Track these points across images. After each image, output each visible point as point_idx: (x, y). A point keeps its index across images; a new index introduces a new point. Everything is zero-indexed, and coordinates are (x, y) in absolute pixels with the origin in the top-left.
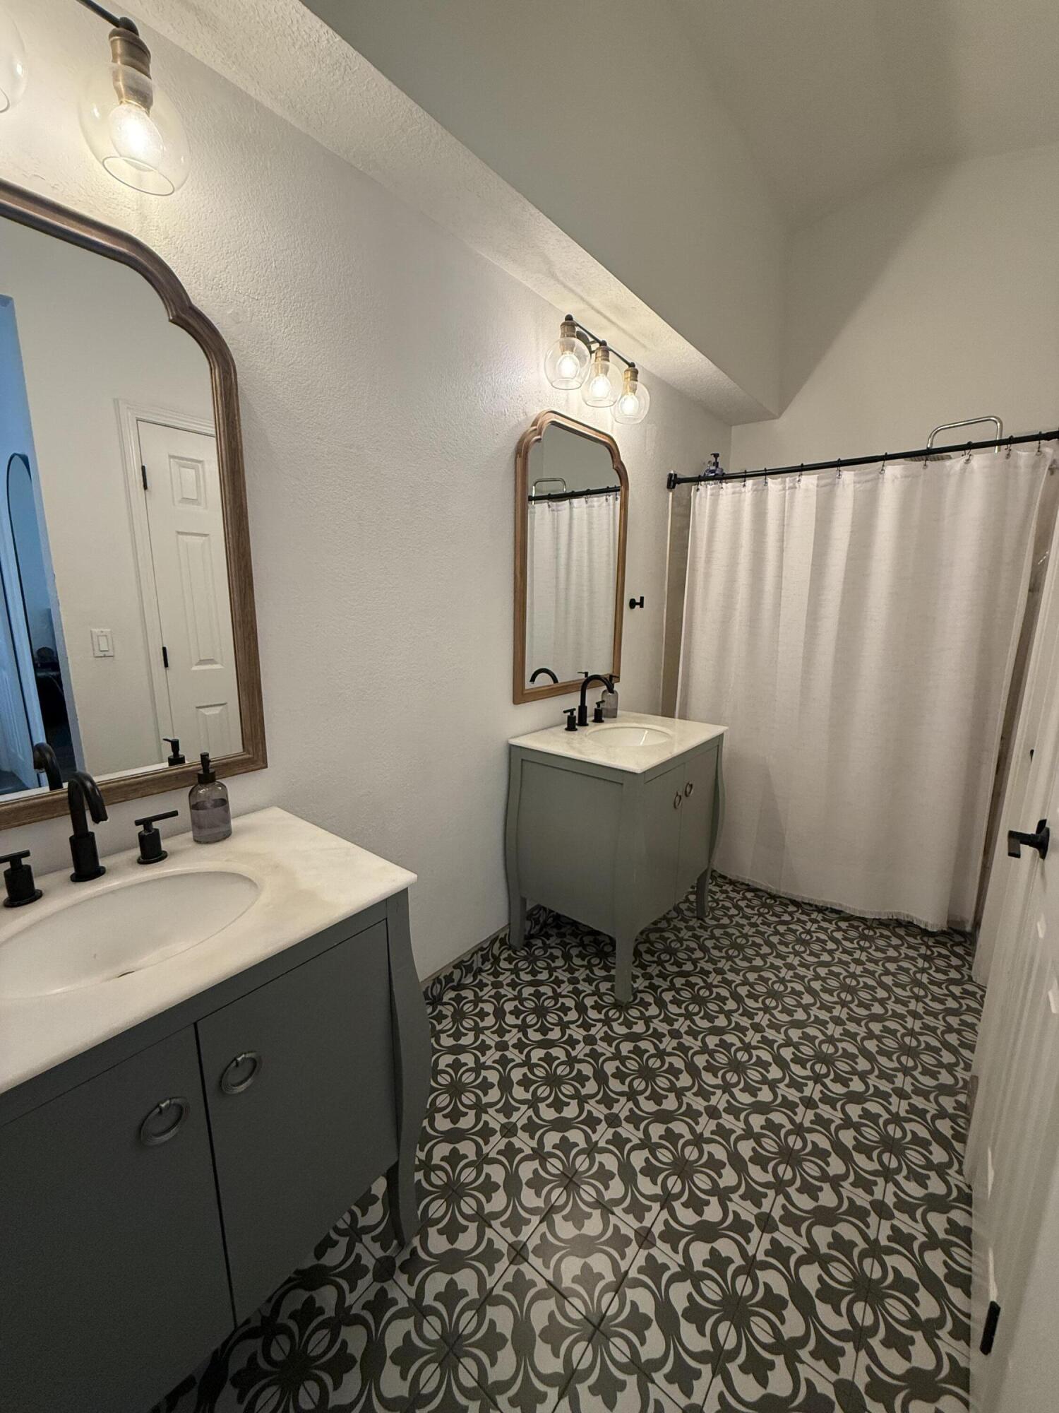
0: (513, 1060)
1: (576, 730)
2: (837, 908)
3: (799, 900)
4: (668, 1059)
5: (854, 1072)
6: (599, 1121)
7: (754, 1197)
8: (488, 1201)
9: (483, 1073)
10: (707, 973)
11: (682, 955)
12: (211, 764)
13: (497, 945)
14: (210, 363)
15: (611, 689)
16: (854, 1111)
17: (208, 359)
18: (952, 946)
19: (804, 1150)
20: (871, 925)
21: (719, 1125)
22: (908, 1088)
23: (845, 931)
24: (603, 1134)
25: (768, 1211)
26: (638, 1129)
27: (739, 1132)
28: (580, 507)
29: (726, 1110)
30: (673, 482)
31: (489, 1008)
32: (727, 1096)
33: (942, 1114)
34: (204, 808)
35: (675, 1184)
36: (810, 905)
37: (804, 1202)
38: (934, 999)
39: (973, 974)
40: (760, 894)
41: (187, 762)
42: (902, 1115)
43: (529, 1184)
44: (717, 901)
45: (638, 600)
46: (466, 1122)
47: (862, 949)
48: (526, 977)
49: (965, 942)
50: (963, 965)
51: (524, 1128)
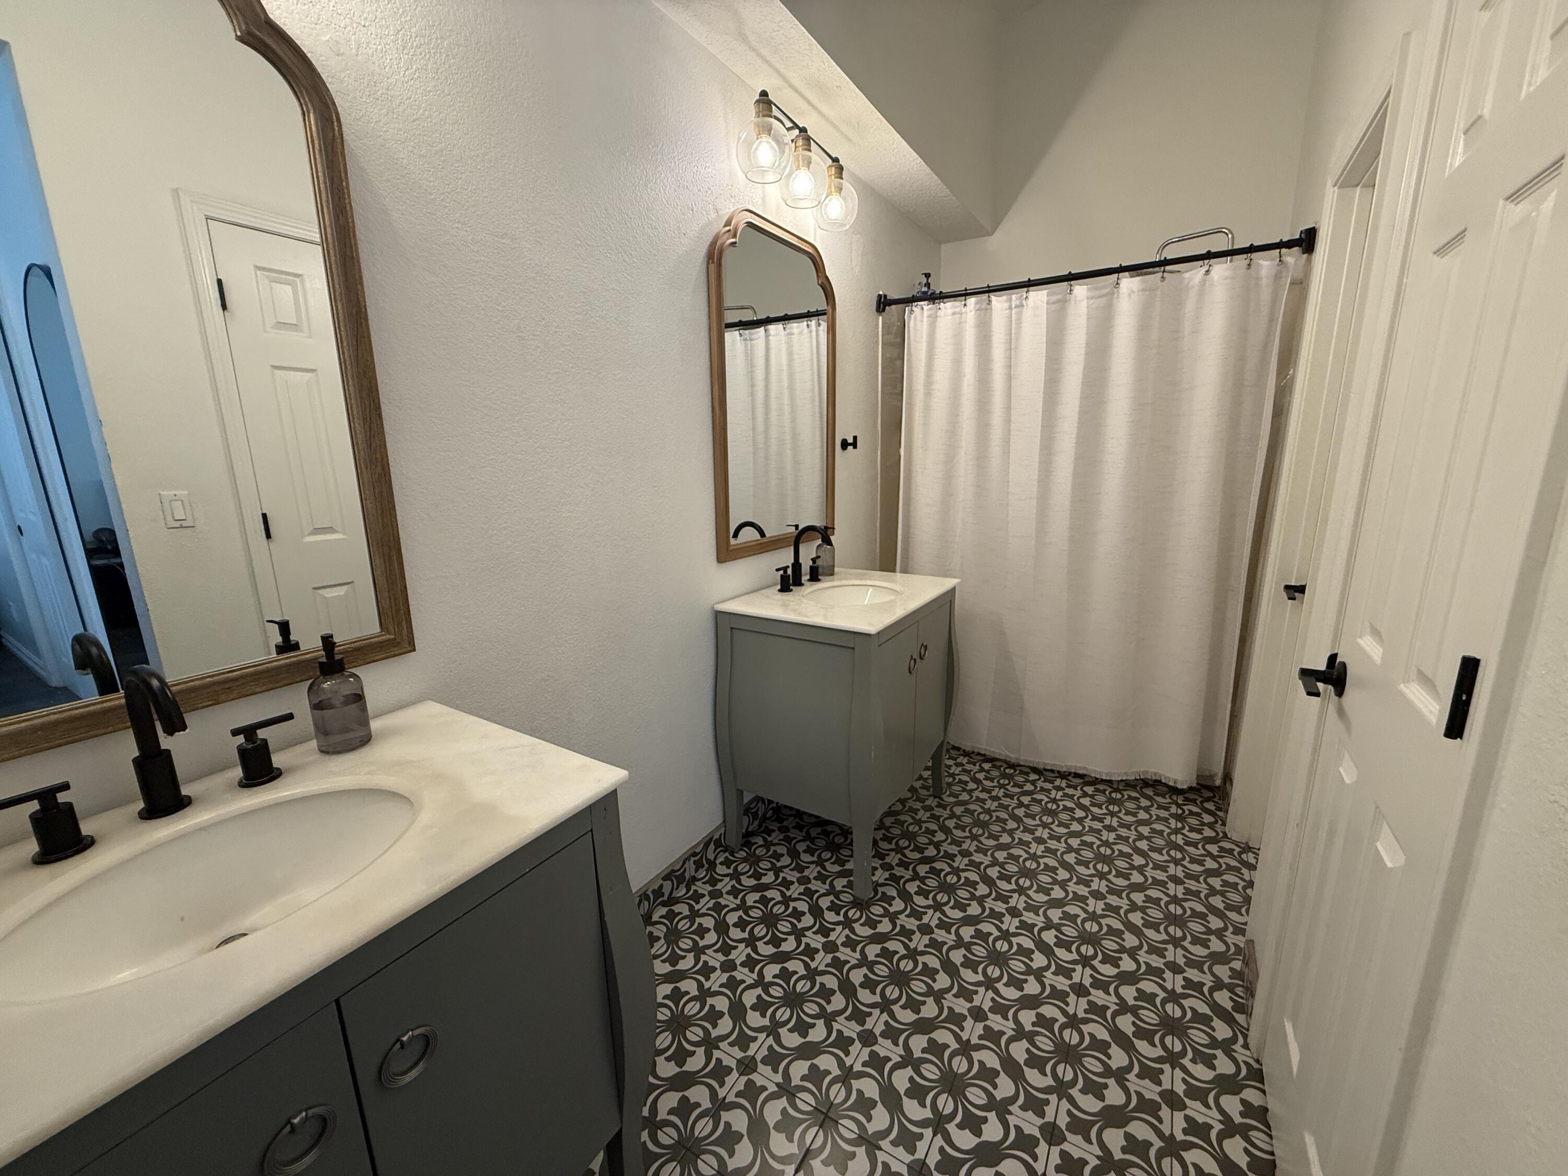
0: (743, 981)
1: (791, 590)
2: (1081, 772)
3: (1041, 767)
4: (921, 959)
5: (1122, 950)
6: (851, 1041)
7: (1035, 1106)
8: (731, 1155)
9: (710, 1001)
10: (952, 857)
11: (923, 840)
12: (336, 649)
13: (712, 846)
14: (301, 105)
15: (827, 541)
16: (1128, 993)
17: (299, 100)
18: (1202, 802)
19: (1082, 1045)
20: (1118, 788)
21: (986, 1028)
22: (1181, 961)
23: (1092, 796)
24: (858, 1056)
25: (1052, 1120)
26: (897, 1044)
27: (1010, 1033)
28: (777, 335)
29: (992, 1010)
30: (883, 304)
31: (708, 922)
32: (990, 994)
33: (1219, 985)
34: (331, 707)
35: (946, 1104)
36: (1052, 771)
37: (1090, 1104)
38: (1192, 861)
39: (1227, 829)
40: (998, 764)
41: (302, 649)
42: (1178, 992)
43: (777, 1127)
44: (953, 775)
45: (850, 440)
46: (695, 1063)
47: (1112, 814)
48: (749, 882)
49: (1214, 797)
50: (1216, 822)
51: (765, 1061)
